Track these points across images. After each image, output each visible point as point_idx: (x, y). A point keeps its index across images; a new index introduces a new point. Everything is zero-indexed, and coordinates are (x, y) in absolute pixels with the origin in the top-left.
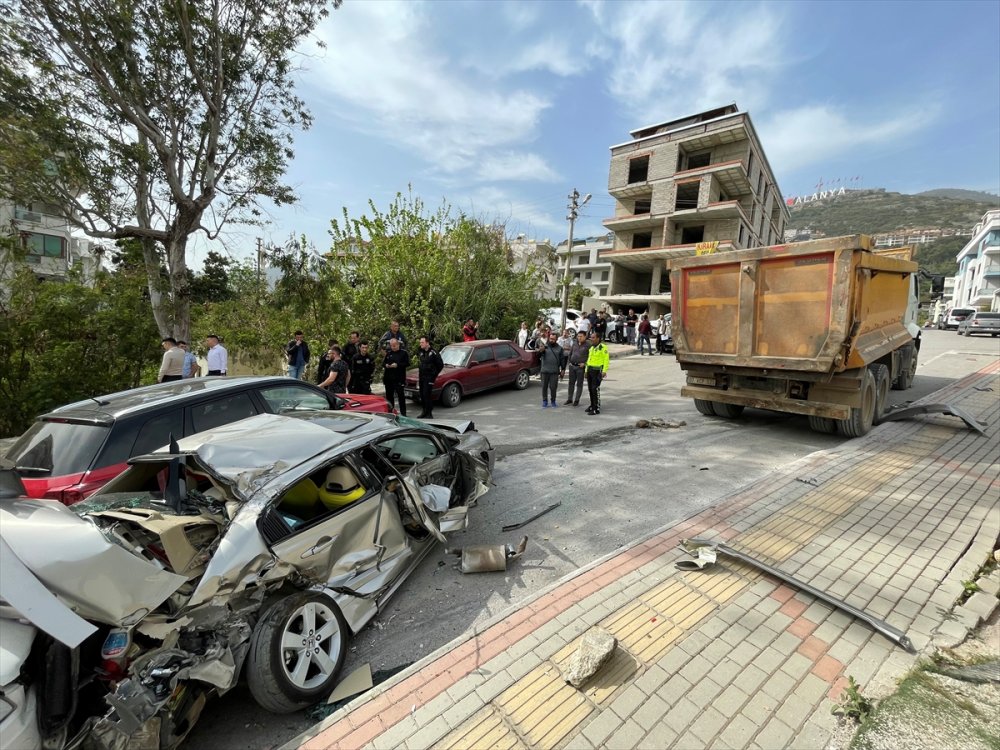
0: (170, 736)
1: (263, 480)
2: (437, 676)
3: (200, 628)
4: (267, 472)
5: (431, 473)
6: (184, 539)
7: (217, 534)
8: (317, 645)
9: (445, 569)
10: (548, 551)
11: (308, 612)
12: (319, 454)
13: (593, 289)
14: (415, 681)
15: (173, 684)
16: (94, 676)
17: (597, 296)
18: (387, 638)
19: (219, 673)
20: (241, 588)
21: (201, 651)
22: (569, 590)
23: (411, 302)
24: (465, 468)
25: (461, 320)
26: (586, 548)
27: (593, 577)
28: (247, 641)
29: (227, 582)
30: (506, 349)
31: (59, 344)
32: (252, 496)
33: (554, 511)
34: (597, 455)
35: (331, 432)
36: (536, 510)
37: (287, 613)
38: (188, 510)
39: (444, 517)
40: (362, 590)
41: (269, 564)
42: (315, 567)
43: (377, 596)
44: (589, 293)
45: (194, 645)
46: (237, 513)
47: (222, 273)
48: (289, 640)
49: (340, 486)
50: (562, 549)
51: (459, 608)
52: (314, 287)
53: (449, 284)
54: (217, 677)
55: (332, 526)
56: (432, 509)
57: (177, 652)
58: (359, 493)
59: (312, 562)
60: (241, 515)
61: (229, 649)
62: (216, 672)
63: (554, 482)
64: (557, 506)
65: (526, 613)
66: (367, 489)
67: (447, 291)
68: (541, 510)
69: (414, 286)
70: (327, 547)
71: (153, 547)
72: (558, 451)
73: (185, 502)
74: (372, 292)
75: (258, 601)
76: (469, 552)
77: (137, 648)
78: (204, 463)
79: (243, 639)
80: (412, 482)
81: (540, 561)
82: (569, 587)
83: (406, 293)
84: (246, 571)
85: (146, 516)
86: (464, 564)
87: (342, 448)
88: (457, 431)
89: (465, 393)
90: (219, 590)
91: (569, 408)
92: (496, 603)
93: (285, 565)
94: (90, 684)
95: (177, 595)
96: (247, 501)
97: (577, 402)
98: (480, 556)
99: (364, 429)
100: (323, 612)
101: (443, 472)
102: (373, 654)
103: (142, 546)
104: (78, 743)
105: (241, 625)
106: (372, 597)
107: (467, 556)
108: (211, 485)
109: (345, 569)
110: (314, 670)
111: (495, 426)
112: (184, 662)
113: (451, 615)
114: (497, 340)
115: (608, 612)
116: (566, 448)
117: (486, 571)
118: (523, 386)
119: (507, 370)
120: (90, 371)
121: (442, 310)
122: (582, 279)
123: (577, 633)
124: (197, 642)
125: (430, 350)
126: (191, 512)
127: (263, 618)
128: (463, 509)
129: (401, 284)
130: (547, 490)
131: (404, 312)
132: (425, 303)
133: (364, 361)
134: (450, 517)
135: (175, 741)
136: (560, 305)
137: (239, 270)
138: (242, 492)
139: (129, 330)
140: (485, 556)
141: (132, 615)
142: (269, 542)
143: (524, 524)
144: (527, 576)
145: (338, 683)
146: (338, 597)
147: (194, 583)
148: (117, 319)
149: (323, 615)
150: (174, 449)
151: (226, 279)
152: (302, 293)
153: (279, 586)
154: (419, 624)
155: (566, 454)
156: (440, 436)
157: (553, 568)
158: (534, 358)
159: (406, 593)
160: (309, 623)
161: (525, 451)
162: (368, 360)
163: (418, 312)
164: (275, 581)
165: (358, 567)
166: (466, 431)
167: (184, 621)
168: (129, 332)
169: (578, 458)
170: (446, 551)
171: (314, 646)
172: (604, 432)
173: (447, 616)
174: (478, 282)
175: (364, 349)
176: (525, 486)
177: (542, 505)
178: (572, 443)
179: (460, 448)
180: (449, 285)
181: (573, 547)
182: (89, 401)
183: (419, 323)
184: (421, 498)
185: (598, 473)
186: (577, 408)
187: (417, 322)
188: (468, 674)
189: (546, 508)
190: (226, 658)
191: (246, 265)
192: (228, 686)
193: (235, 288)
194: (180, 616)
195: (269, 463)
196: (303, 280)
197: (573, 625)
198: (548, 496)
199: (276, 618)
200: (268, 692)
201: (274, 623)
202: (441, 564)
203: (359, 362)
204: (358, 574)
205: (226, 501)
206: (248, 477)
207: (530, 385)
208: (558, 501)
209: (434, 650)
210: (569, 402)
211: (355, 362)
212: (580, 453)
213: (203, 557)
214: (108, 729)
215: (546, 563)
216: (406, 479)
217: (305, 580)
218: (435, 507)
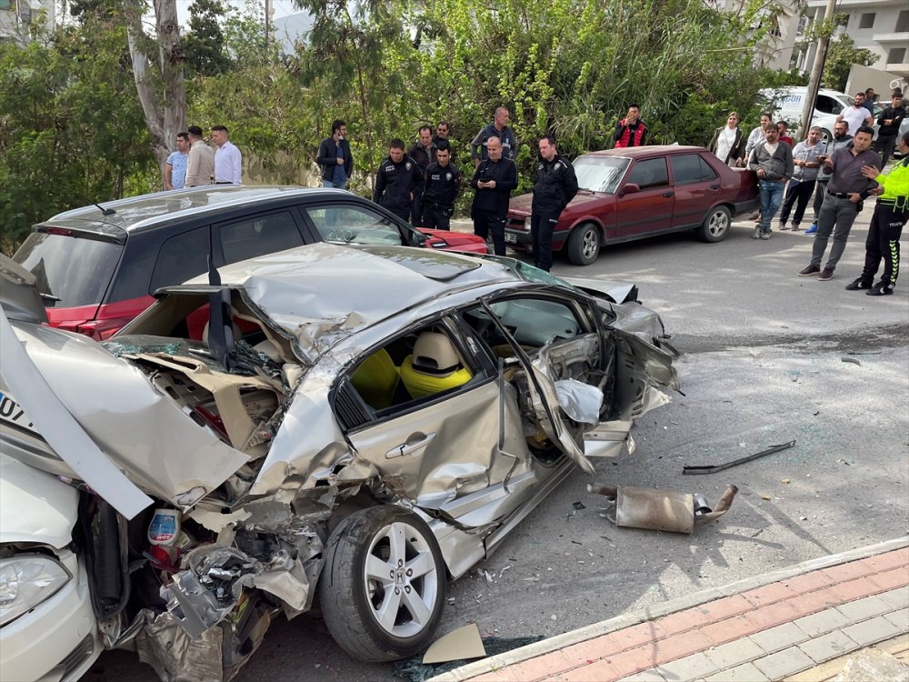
0: (233, 653)
1: (331, 339)
2: (591, 662)
3: (258, 528)
4: (336, 328)
5: (568, 362)
6: (240, 405)
7: (276, 406)
8: (408, 583)
9: (585, 516)
10: (770, 518)
11: (397, 533)
12: (407, 309)
13: (875, 50)
14: (554, 662)
15: (237, 590)
16: (145, 561)
17: (881, 65)
18: (500, 595)
19: (292, 589)
20: (310, 484)
21: (265, 556)
22: (819, 584)
23: (516, 75)
24: (623, 360)
25: (604, 109)
26: (847, 525)
27: (867, 571)
28: (319, 556)
29: (296, 472)
30: (693, 162)
31: (26, 135)
32: (317, 361)
33: (782, 456)
34: (870, 367)
35: (419, 277)
36: (745, 448)
37: (371, 530)
38: (238, 367)
39: (591, 433)
40: (466, 520)
41: (344, 458)
42: (402, 475)
43: (486, 534)
44: (864, 59)
45: (255, 548)
46: (300, 380)
47: (213, 29)
48: (373, 566)
49: (434, 362)
50: (798, 519)
51: (612, 576)
52: (362, 43)
53: (587, 38)
54: (288, 593)
55: (426, 419)
56: (573, 416)
57: (235, 552)
58: (461, 377)
59: (399, 467)
60: (307, 384)
61: (299, 561)
62: (287, 586)
63: (781, 405)
64: (787, 446)
65: (737, 604)
66: (474, 373)
67: (583, 53)
68: (755, 450)
69: (523, 44)
70: (419, 449)
71: (205, 410)
72: (788, 355)
73: (232, 357)
74: (448, 59)
75: (327, 508)
76: (629, 495)
77: (187, 539)
78: (253, 303)
79: (314, 553)
80: (544, 370)
81: (754, 531)
82: (819, 579)
83: (508, 58)
84: (316, 462)
85: (193, 367)
86: (619, 512)
87: (439, 304)
88: (611, 300)
89: (608, 241)
90: (285, 481)
91: (813, 280)
92: (674, 579)
93: (365, 463)
94: (140, 569)
95: (236, 478)
96: (312, 366)
97: (829, 272)
98: (648, 502)
99: (471, 278)
100: (413, 540)
101: (586, 362)
102: (481, 613)
103: (190, 406)
104: (133, 636)
105: (309, 534)
106: (478, 532)
107: (626, 500)
108: (263, 338)
109: (440, 484)
110: (404, 615)
111: (663, 301)
112: (246, 566)
113: (600, 583)
114: (676, 146)
115: (895, 631)
116: (806, 352)
117: (656, 528)
118: (717, 234)
119: (687, 204)
120: (62, 175)
121: (570, 90)
122: (853, 30)
123: (834, 653)
124: (261, 544)
125: (556, 159)
126: (242, 371)
127: (339, 529)
128: (622, 425)
129: (500, 40)
130: (768, 418)
131: (504, 93)
132: (542, 75)
133: (443, 177)
134: (601, 434)
135: (239, 660)
136: (803, 82)
137: (238, 23)
138: (305, 351)
139: (107, 116)
140: (657, 506)
141: (188, 492)
142: (345, 429)
143: (724, 468)
144: (728, 549)
145: (436, 639)
146: (432, 522)
147: (256, 465)
148: (91, 99)
149: (414, 544)
150: (215, 279)
151: (220, 40)
152: (343, 55)
153: (355, 491)
154: (548, 586)
155: (805, 362)
156: (584, 304)
157: (780, 546)
158: (744, 183)
159: (525, 539)
160: (398, 550)
161: (722, 348)
162: (449, 176)
163: (527, 95)
164: (350, 484)
165: (459, 486)
166: (626, 300)
167: (240, 515)
168: (107, 119)
169: (829, 371)
170: (589, 488)
171: (403, 582)
172: (888, 330)
173: (592, 583)
174: (642, 34)
175: (443, 157)
176: (723, 406)
177: (756, 441)
178: (820, 343)
179: (617, 325)
180: (587, 44)
181: (819, 517)
182: (93, 208)
183: (530, 114)
184: (557, 398)
185: (868, 400)
186: (829, 283)
187: (526, 112)
188: (639, 671)
189: (765, 448)
190: (296, 571)
191: (248, 14)
192: (301, 608)
193: (233, 56)
194: (237, 508)
195: (340, 315)
196: (344, 33)
197: (829, 638)
198: (769, 428)
199: (357, 532)
200: (349, 627)
201: (356, 539)
202: (578, 506)
203: (435, 177)
204: (459, 496)
205: (284, 362)
206: (311, 331)
207: (731, 235)
208: (790, 439)
209: (573, 627)
210: (813, 269)
211: (430, 178)
212: (835, 361)
213: (263, 433)
214: (163, 627)
215: (765, 536)
216: (535, 364)
217: (388, 490)
218: (578, 416)
